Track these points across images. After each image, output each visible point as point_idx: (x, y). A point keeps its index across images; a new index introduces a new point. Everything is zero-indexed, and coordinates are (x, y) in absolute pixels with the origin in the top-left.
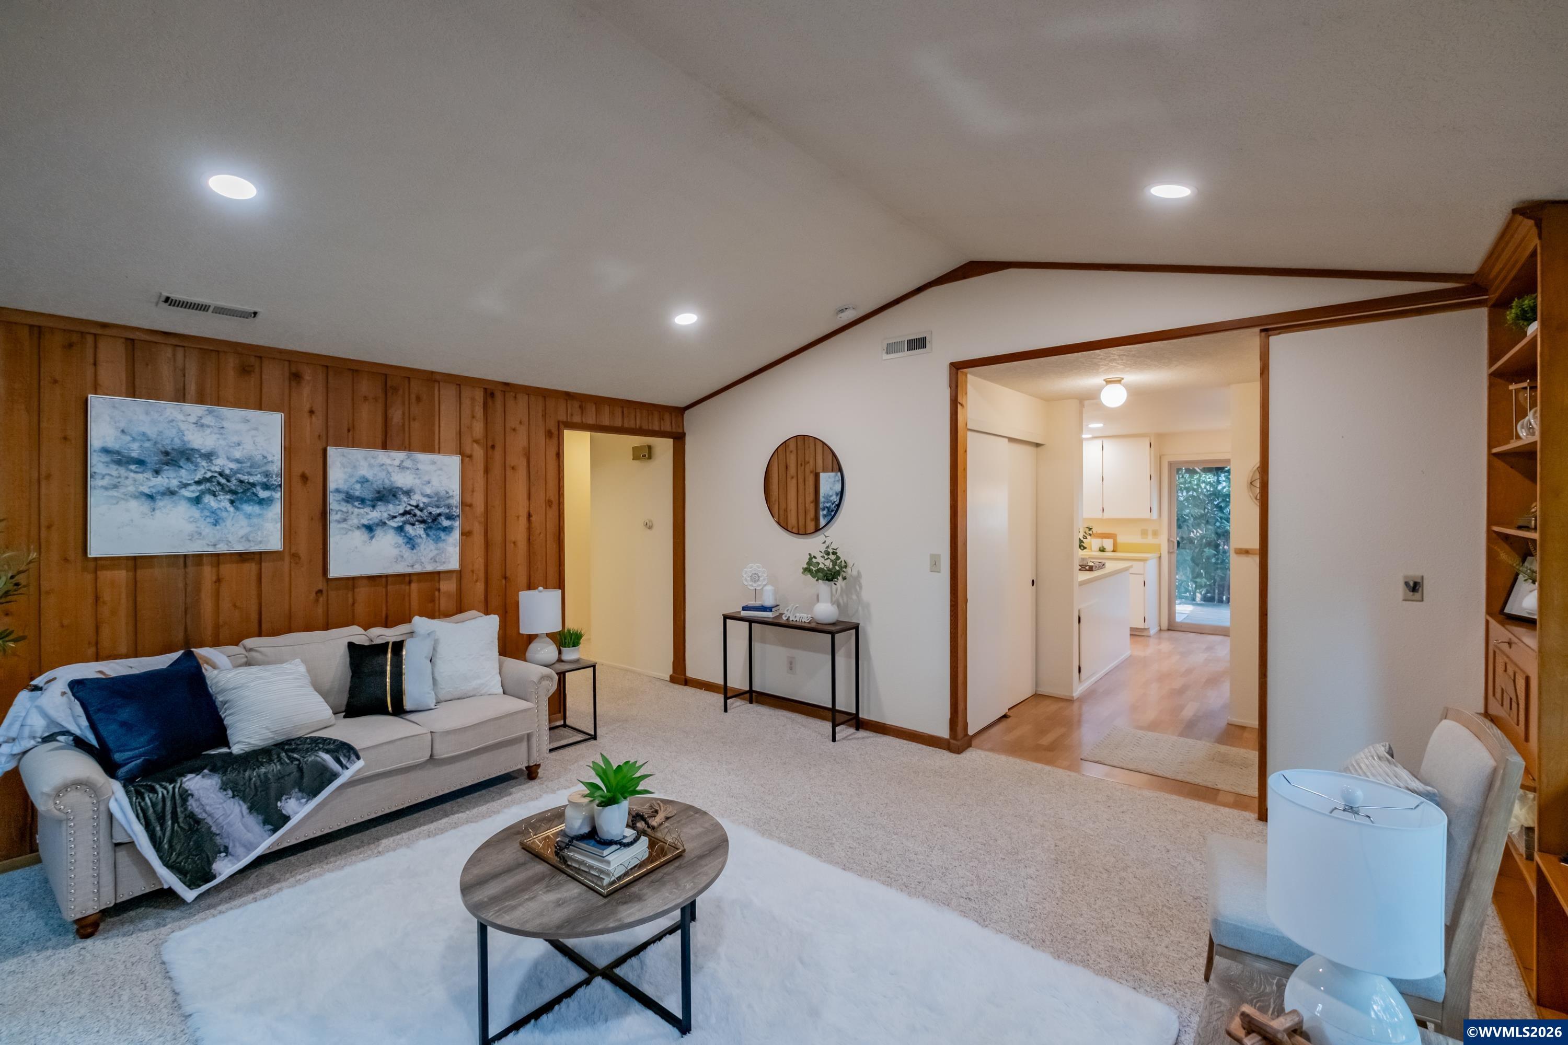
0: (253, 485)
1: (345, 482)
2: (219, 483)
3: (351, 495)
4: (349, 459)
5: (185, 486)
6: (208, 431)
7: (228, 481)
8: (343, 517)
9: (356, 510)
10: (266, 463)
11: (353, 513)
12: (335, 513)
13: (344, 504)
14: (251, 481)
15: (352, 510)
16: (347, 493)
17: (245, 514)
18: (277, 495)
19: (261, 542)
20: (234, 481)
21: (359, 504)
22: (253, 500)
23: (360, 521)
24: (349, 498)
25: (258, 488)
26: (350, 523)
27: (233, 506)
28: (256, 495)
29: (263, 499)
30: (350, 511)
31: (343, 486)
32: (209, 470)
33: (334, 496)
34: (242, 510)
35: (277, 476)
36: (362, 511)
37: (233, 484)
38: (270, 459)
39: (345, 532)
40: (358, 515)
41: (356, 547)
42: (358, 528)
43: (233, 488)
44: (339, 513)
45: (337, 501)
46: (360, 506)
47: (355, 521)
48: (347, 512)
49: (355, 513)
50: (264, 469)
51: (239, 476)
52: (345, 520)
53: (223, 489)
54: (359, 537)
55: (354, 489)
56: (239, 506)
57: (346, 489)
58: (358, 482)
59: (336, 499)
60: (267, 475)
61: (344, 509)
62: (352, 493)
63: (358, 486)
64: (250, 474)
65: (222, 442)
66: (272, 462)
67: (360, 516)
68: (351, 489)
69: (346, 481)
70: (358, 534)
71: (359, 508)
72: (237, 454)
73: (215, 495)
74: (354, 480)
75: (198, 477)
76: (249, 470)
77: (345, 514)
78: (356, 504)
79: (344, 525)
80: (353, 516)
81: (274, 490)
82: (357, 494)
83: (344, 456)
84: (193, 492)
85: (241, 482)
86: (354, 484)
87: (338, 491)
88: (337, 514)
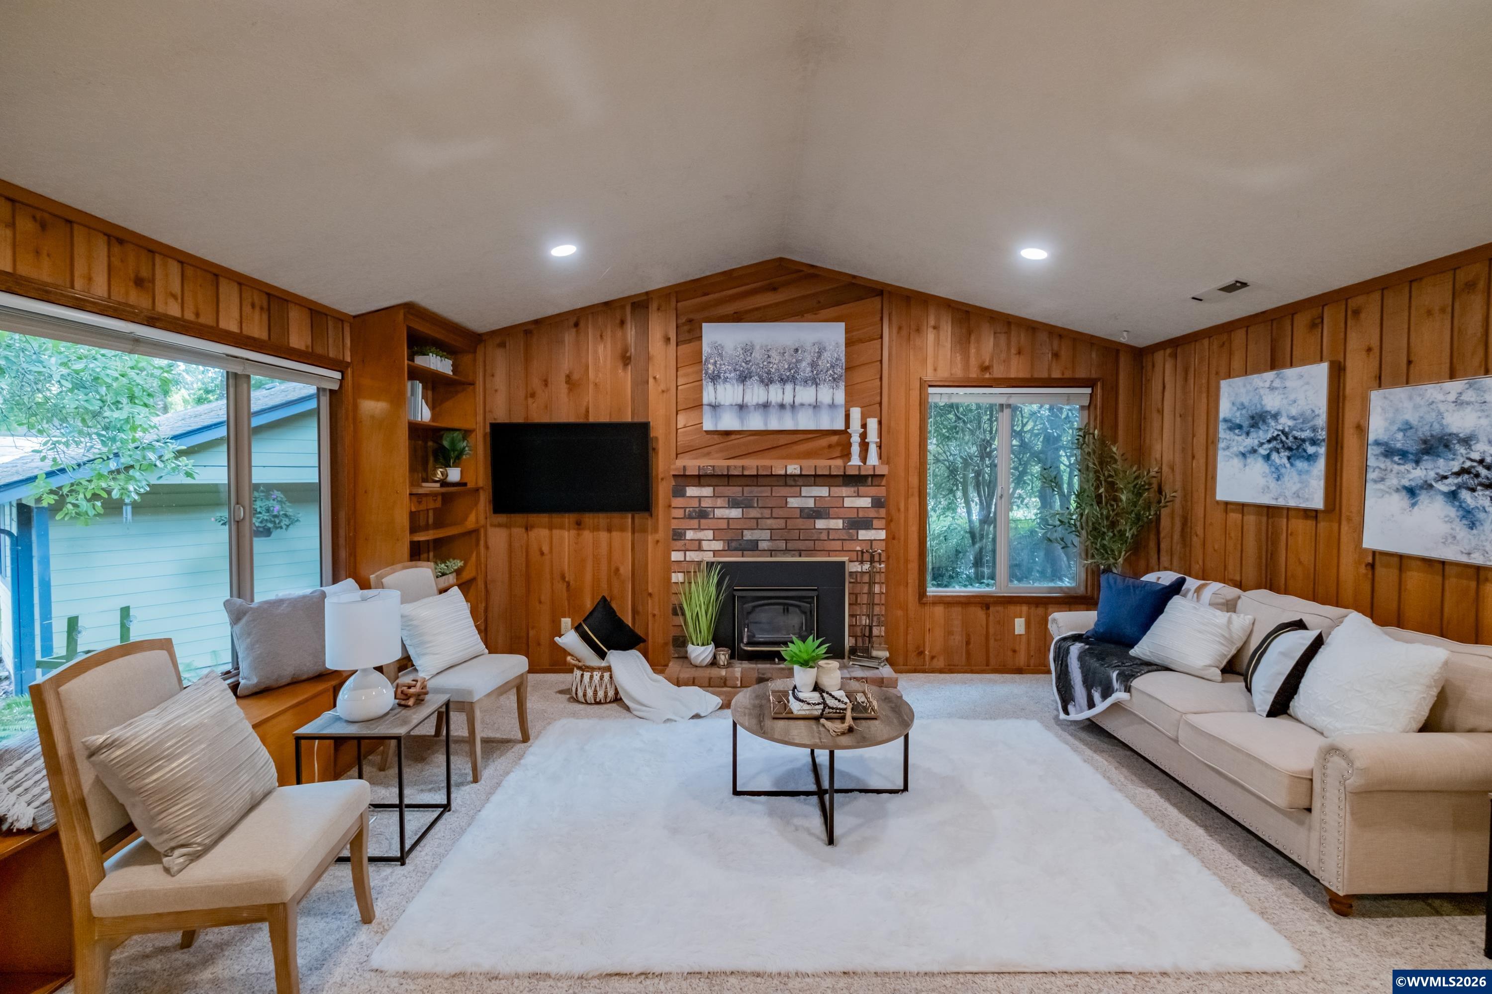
0: (1304, 441)
1: (1385, 431)
2: (1282, 442)
3: (1391, 448)
4: (1391, 401)
5: (1261, 444)
6: (1277, 392)
7: (1287, 438)
8: (1381, 475)
9: (1396, 466)
10: (1314, 417)
11: (1391, 471)
12: (1372, 470)
13: (1382, 459)
14: (1303, 437)
15: (1391, 467)
16: (1386, 444)
17: (1297, 470)
18: (1322, 450)
19: (1307, 500)
20: (1291, 438)
21: (1399, 459)
22: (1303, 457)
23: (1400, 481)
24: (1389, 452)
25: (1307, 443)
26: (1388, 483)
27: (1290, 462)
28: (1305, 451)
29: (1310, 455)
30: (1389, 469)
31: (1383, 436)
32: (1276, 429)
33: (1372, 449)
34: (1296, 466)
35: (1322, 429)
36: (1402, 468)
37: (1290, 442)
38: (1317, 413)
39: (1381, 495)
40: (1398, 473)
41: (1393, 516)
42: (1397, 490)
43: (1290, 444)
44: (1377, 470)
45: (1375, 455)
46: (1400, 462)
47: (1393, 481)
48: (1386, 470)
49: (1395, 471)
50: (1312, 424)
51: (1294, 432)
52: (1382, 480)
53: (1284, 446)
54: (1399, 501)
55: (1396, 440)
56: (1293, 462)
57: (1385, 440)
58: (1399, 430)
59: (1375, 453)
60: (1314, 429)
61: (1382, 466)
62: (1393, 445)
63: (1400, 436)
64: (1302, 430)
65: (1285, 402)
66: (1318, 415)
67: (1400, 475)
68: (1392, 441)
69: (1387, 429)
70: (1396, 497)
71: (1399, 464)
72: (1294, 412)
73: (1278, 453)
74: (1395, 428)
75: (1269, 436)
76: (1301, 426)
77: (1383, 472)
78: (1396, 458)
79: (1380, 486)
80: (1392, 475)
81: (1319, 445)
82: (1399, 445)
83: (1385, 398)
84: (1266, 450)
85: (1295, 438)
86: (1395, 433)
87: (1377, 443)
88: (1374, 471)
